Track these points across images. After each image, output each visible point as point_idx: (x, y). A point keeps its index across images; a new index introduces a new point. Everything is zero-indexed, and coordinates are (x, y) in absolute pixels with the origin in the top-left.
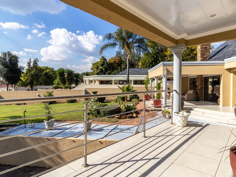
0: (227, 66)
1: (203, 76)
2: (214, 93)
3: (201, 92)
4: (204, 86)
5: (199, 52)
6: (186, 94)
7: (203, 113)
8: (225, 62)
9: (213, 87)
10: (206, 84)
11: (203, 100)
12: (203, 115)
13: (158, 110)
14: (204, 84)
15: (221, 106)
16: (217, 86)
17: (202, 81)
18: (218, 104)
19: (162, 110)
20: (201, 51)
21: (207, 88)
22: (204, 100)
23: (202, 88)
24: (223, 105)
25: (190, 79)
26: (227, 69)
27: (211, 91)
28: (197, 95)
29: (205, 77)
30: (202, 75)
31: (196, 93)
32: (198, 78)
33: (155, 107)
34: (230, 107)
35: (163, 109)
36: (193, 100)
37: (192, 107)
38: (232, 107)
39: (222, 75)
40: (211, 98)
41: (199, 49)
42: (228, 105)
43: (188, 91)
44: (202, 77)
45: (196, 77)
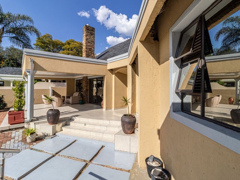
0: (110, 67)
1: (89, 78)
2: (98, 95)
3: (86, 94)
4: (89, 88)
5: (84, 52)
6: (71, 97)
7: (85, 125)
8: (108, 62)
9: (97, 89)
10: (91, 86)
11: (88, 102)
12: (85, 127)
13: (16, 129)
14: (89, 87)
15: (104, 109)
16: (100, 88)
17: (87, 83)
18: (102, 108)
19: (24, 127)
20: (86, 51)
21: (91, 90)
22: (90, 103)
23: (87, 90)
24: (107, 109)
25: (77, 80)
26: (109, 70)
27: (96, 93)
28: (83, 98)
29: (90, 79)
30: (87, 77)
31: (82, 95)
32: (84, 80)
33: (11, 124)
34: (112, 109)
35: (26, 125)
36: (79, 104)
37: (72, 117)
38: (114, 109)
39: (105, 76)
40: (95, 100)
41: (84, 49)
42: (111, 108)
43: (74, 94)
44: (87, 79)
45: (82, 78)
